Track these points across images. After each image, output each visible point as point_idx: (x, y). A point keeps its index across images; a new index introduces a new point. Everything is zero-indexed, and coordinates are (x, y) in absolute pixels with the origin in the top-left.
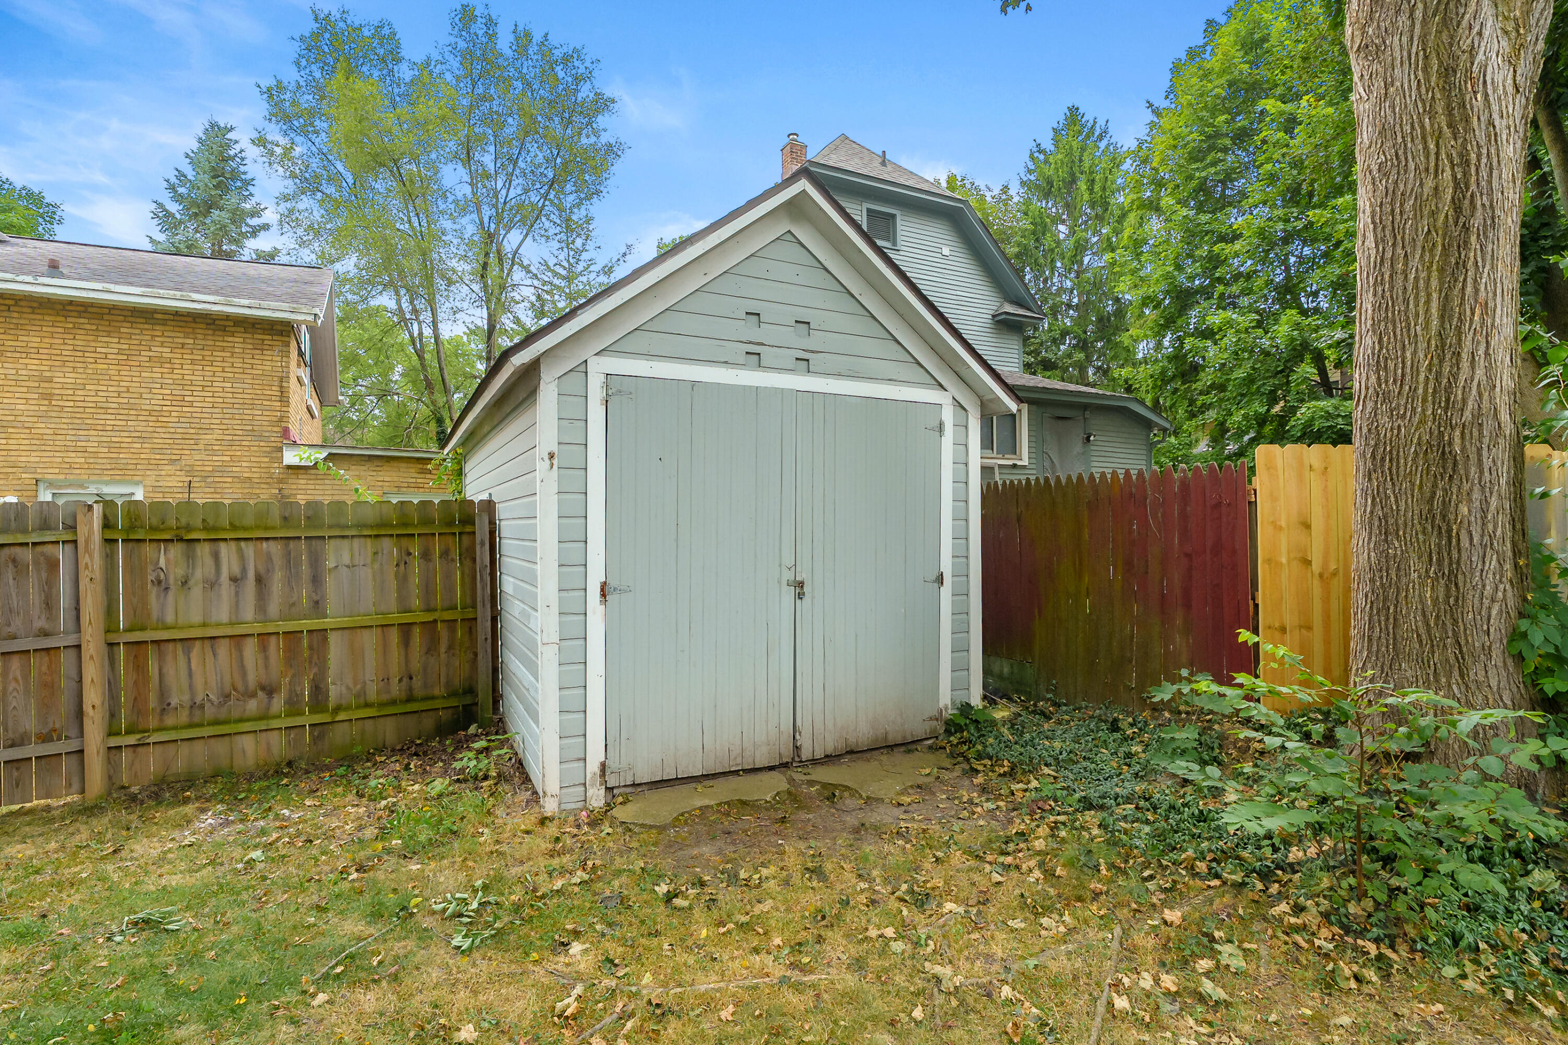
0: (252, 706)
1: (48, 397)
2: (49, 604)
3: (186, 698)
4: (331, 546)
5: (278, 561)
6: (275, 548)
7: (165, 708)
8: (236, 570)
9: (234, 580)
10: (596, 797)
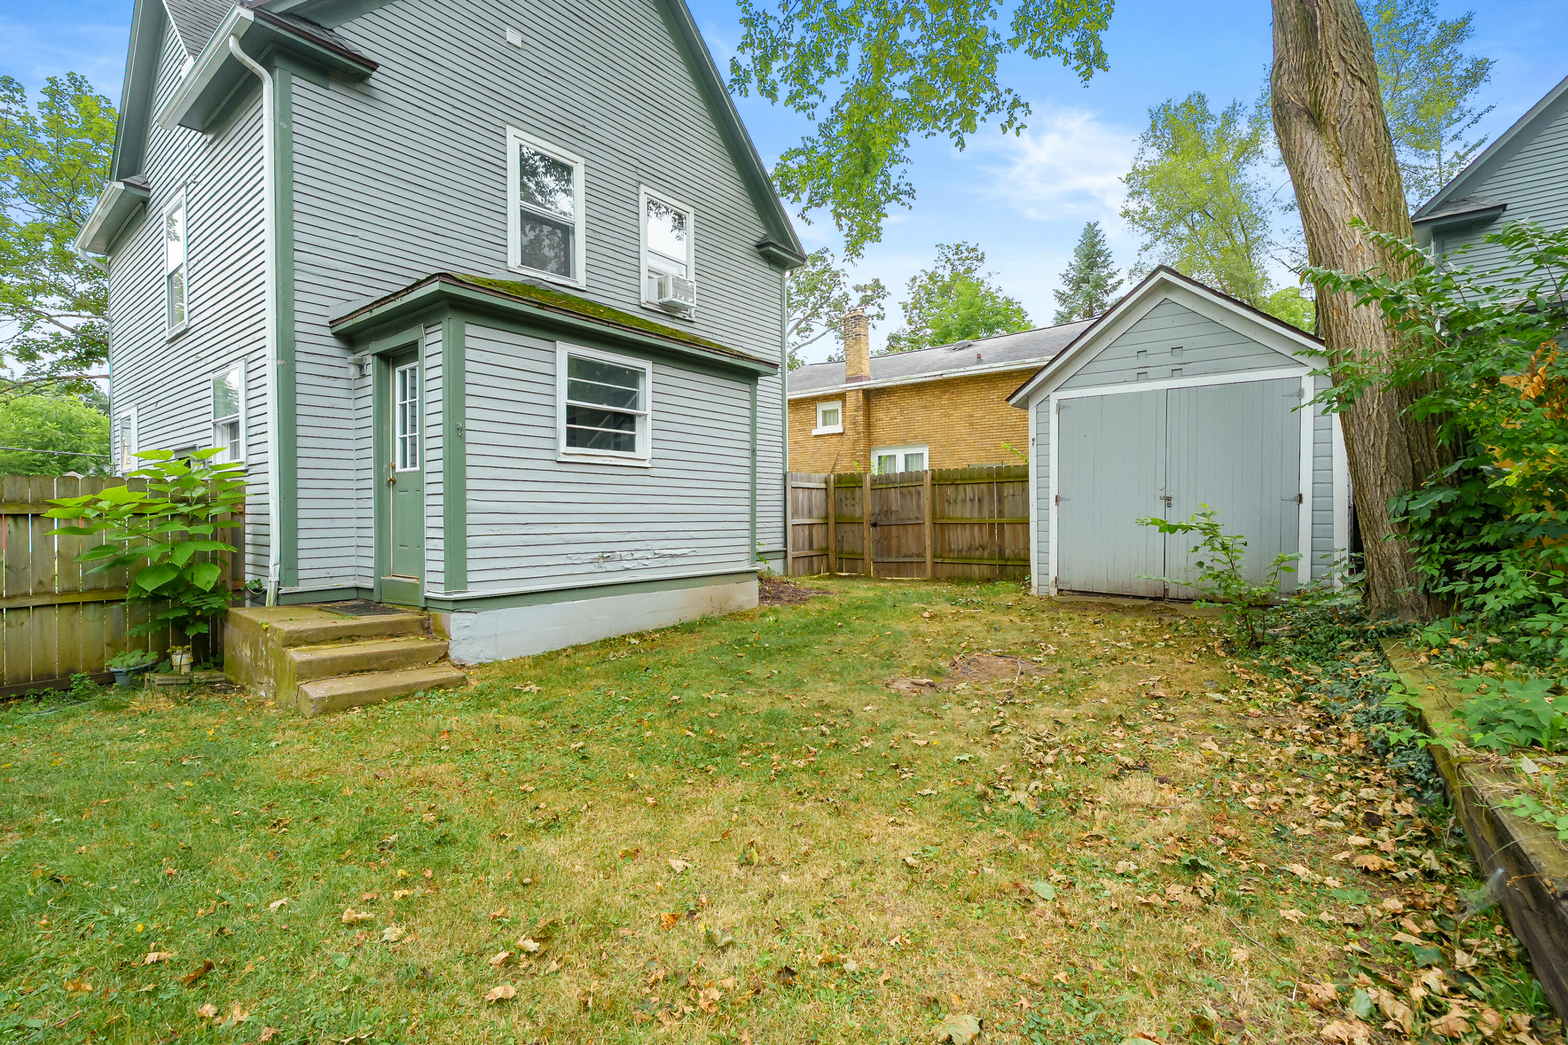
0: (978, 554)
1: (972, 424)
2: (918, 507)
3: (956, 547)
4: (1007, 485)
5: (985, 492)
6: (983, 486)
7: (950, 550)
8: (972, 496)
9: (971, 500)
10: (1053, 592)
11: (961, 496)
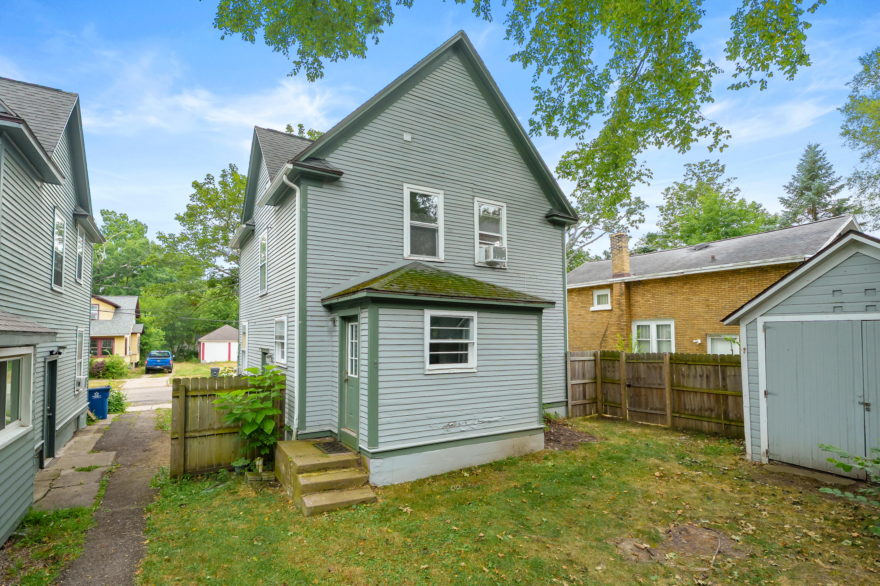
0: (707, 414)
1: (708, 306)
3: (690, 407)
4: (728, 368)
5: (712, 371)
6: (710, 368)
7: (685, 409)
8: (701, 373)
9: (700, 376)
10: (765, 460)
11: (693, 372)
